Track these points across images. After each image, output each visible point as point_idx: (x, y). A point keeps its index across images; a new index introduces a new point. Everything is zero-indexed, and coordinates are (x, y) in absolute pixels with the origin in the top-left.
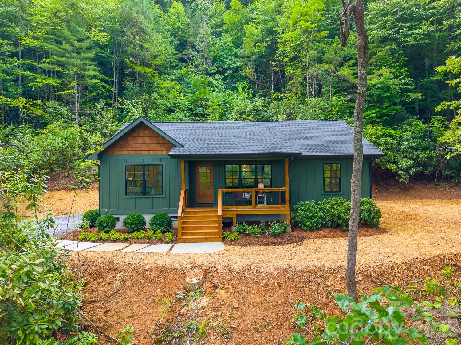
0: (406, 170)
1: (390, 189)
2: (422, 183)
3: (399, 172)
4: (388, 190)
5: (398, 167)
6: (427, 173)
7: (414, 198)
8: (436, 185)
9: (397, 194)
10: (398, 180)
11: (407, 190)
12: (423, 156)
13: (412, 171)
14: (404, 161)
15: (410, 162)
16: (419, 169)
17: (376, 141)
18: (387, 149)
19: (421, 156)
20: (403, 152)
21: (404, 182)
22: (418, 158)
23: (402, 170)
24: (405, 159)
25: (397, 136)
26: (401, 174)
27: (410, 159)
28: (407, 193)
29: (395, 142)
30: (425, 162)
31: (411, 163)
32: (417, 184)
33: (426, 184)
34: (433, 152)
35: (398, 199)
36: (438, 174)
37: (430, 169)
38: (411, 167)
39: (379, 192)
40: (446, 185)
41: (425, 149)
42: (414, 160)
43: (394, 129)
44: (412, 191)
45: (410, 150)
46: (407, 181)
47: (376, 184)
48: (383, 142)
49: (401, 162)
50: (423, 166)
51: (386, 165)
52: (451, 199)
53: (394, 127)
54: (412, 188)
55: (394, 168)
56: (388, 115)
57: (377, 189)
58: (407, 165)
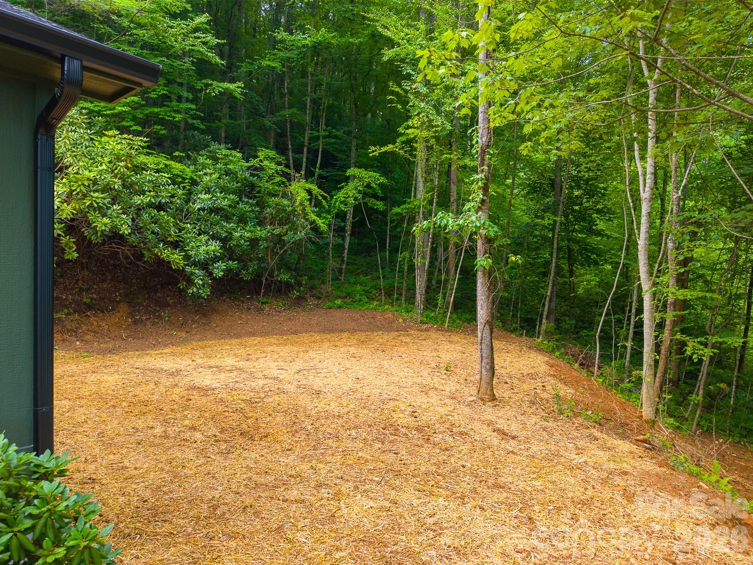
0: (205, 265)
1: (165, 314)
2: (235, 298)
3: (188, 269)
4: (160, 318)
5: (187, 257)
6: (246, 276)
7: (222, 337)
8: (263, 303)
9: (182, 326)
10: (184, 290)
11: (205, 315)
12: (241, 234)
13: (219, 269)
14: (200, 241)
15: (214, 247)
16: (233, 264)
17: (129, 177)
18: (160, 207)
19: (237, 234)
20: (198, 220)
21: (200, 297)
22: (231, 239)
23: (195, 264)
24: (204, 238)
25: (184, 179)
26: (192, 274)
27: (214, 237)
28: (204, 324)
29: (181, 192)
30: (243, 252)
31: (218, 248)
32: (225, 301)
33: (243, 302)
34: (259, 228)
35: (185, 342)
36: (266, 279)
37: (253, 266)
38: (216, 259)
39: (135, 322)
40: (279, 303)
41: (242, 220)
42: (224, 241)
43: (180, 160)
44: (216, 318)
45: (215, 218)
46: (205, 292)
47: (129, 304)
48: (149, 181)
49: (192, 244)
50: (239, 259)
51: (156, 250)
52: (295, 333)
53: (177, 154)
54: (215, 311)
55: (176, 258)
56: (162, 122)
57: (131, 315)
58: (207, 253)
